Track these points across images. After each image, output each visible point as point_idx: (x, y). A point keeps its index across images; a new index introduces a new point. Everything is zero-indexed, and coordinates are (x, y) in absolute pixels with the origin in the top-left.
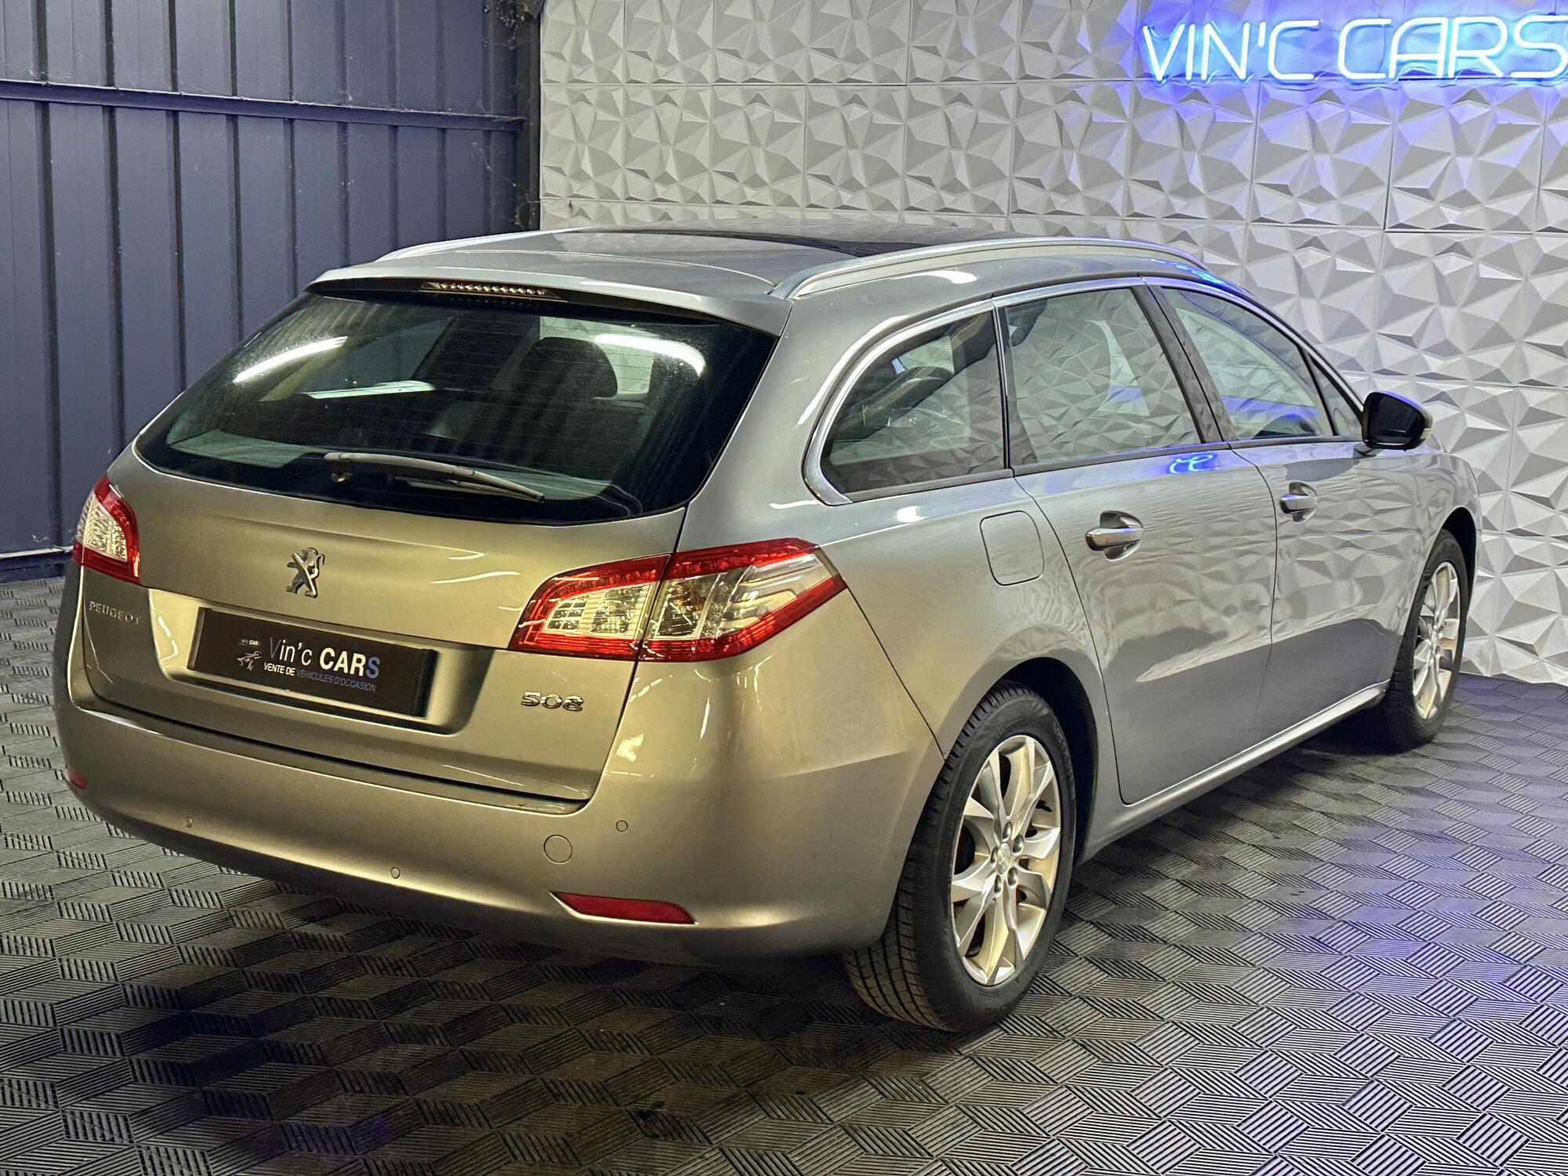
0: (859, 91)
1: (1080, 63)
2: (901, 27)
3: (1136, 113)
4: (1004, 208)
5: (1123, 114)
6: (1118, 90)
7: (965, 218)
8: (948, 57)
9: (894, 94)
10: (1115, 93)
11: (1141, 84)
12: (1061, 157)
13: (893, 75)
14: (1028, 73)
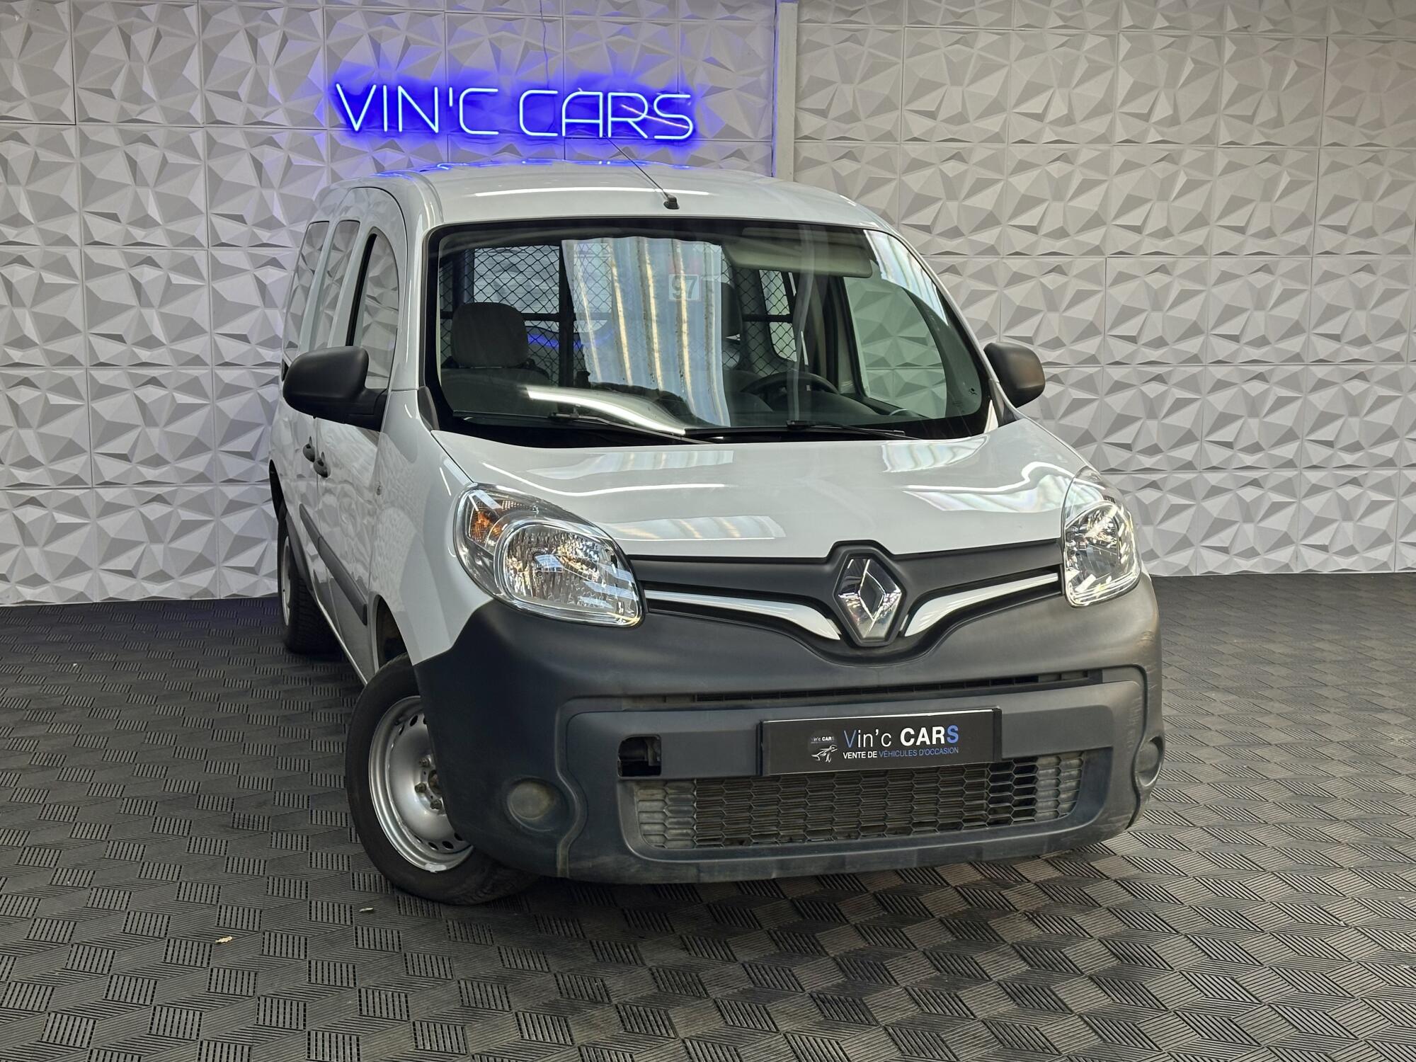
0: (19, 128)
1: (273, 112)
2: (63, 68)
3: (333, 157)
4: (204, 241)
5: (323, 161)
6: (315, 137)
7: (160, 252)
8: (125, 99)
9: (63, 133)
10: (313, 138)
11: (338, 133)
12: (261, 196)
13: (59, 115)
14: (219, 119)
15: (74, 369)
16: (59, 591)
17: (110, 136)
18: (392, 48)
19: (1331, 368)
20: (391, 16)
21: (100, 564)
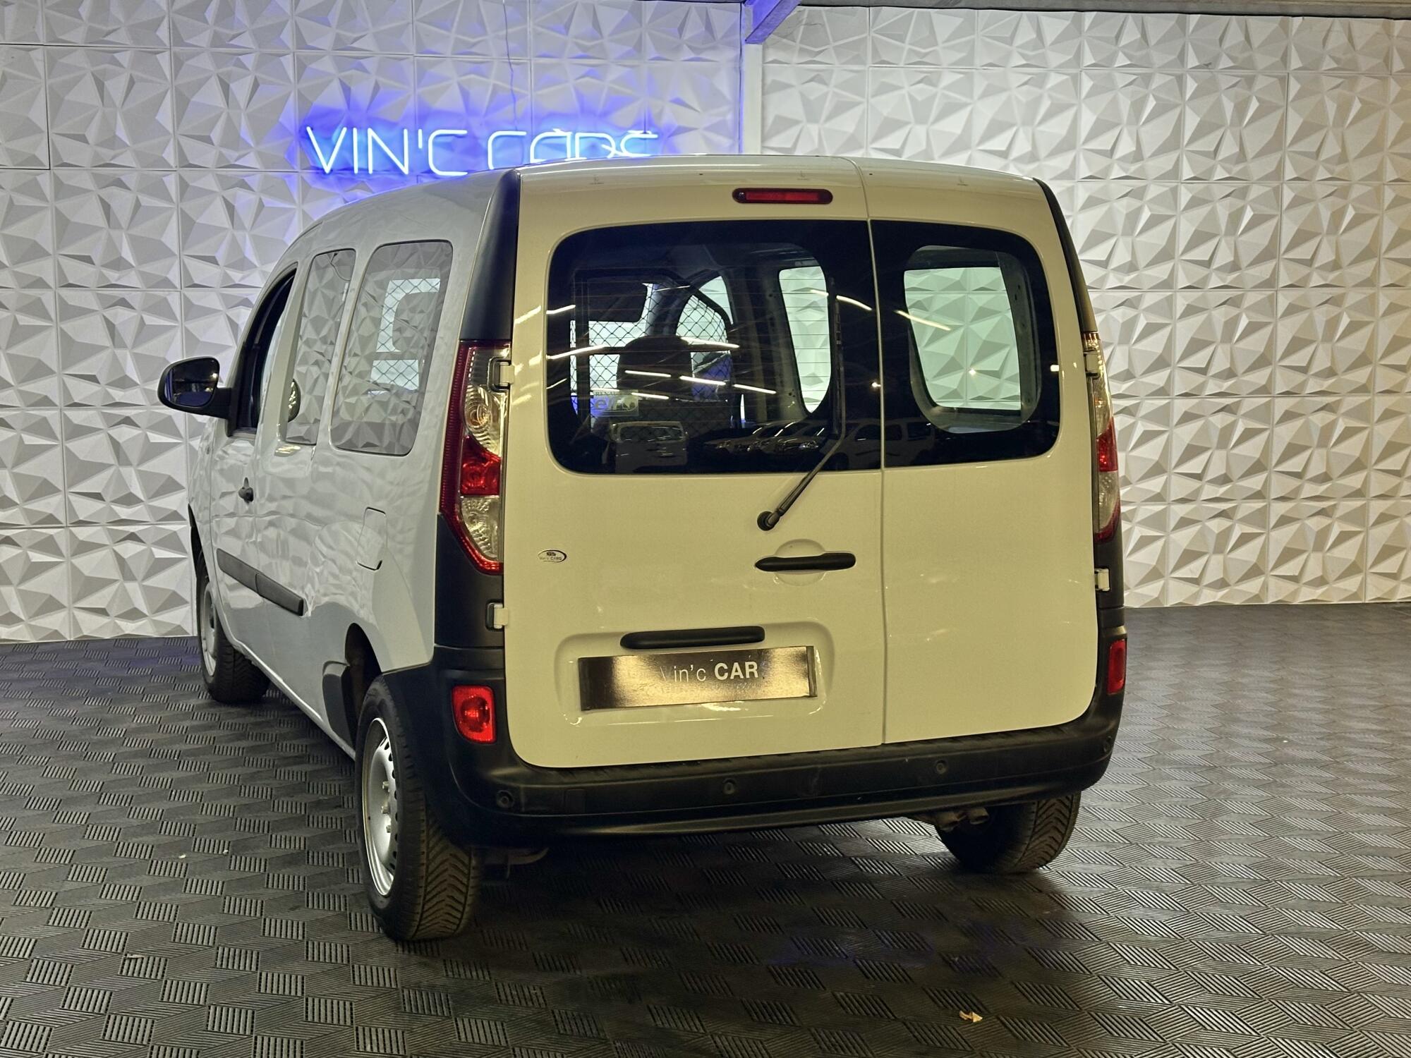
1: (245, 156)
2: (38, 115)
3: (304, 200)
4: (177, 283)
5: (294, 202)
6: (286, 179)
7: (134, 293)
8: (97, 145)
9: (38, 178)
10: (283, 181)
11: (308, 175)
12: (233, 235)
13: (34, 160)
14: (191, 162)
15: (48, 410)
16: (34, 629)
17: (84, 180)
18: (362, 92)
19: (1298, 399)
20: (361, 61)
21: (75, 602)
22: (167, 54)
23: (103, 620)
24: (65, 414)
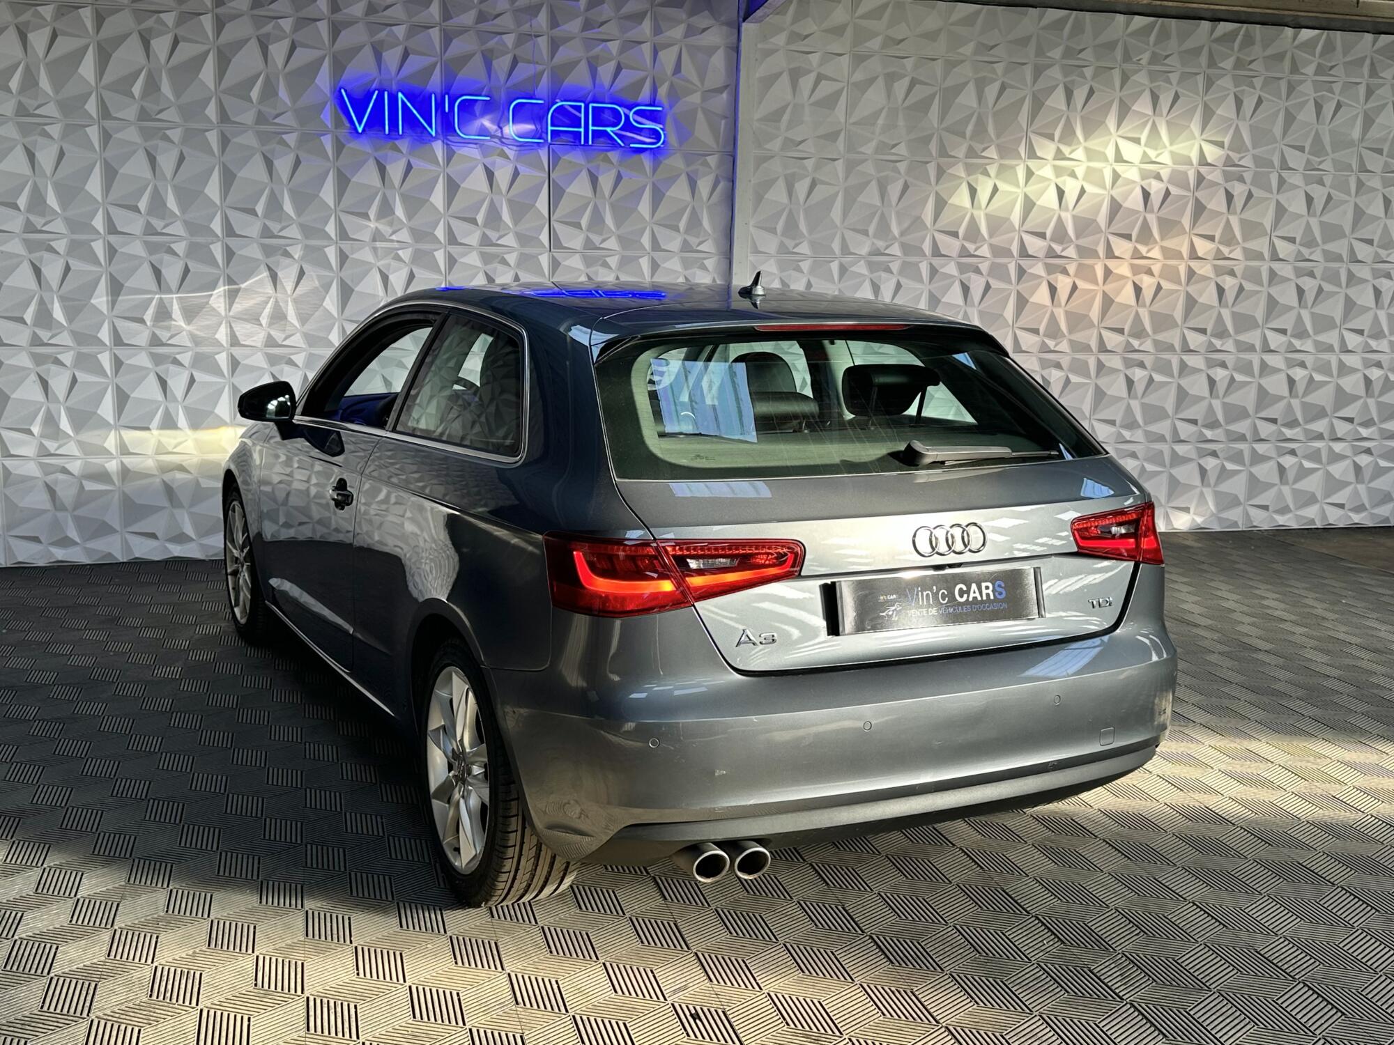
1: (282, 114)
2: (87, 69)
3: (338, 156)
5: (328, 159)
8: (145, 100)
9: (87, 129)
12: (273, 191)
16: (89, 551)
17: (131, 134)
18: (392, 57)
20: (393, 28)
21: (125, 527)
22: (209, 16)
23: (152, 543)
24: (115, 355)
